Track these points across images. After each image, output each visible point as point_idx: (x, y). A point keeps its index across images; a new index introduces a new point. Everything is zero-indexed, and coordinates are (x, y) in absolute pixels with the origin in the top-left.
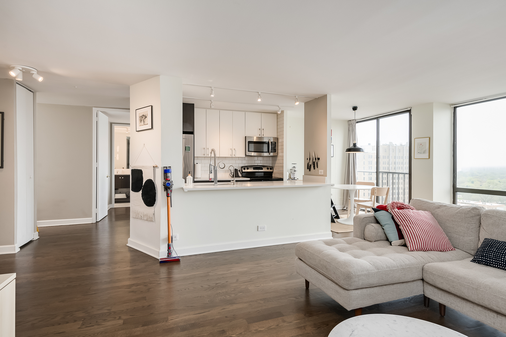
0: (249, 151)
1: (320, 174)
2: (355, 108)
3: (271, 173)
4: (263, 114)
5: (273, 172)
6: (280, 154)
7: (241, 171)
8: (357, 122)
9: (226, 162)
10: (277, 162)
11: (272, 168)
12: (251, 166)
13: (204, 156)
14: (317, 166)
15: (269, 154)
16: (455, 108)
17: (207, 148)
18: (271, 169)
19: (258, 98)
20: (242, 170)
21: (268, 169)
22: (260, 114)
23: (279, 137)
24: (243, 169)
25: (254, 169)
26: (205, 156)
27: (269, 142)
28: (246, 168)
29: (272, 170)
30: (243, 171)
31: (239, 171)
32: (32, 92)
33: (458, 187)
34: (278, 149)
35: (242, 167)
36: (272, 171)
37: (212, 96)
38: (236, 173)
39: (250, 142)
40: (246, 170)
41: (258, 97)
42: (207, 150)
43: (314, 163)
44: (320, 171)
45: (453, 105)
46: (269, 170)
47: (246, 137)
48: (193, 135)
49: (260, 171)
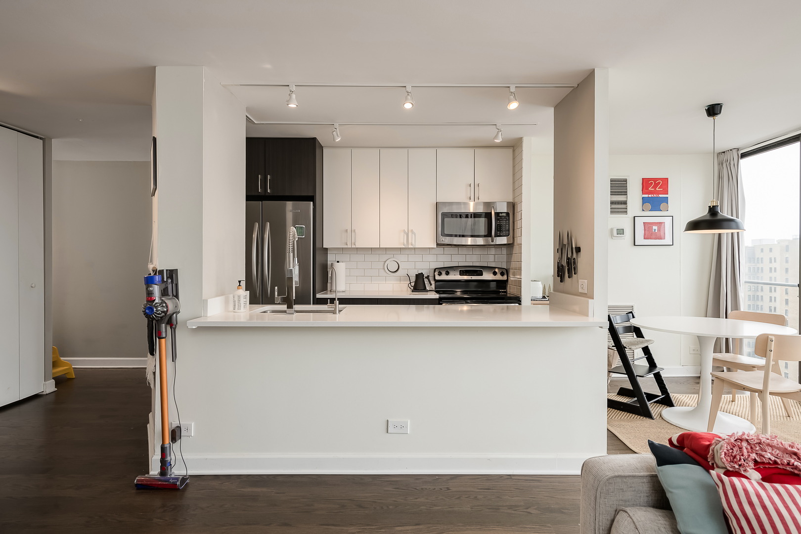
0: (444, 235)
1: (580, 290)
2: (713, 110)
4: (477, 150)
5: (507, 281)
7: (431, 278)
8: (744, 155)
9: (401, 258)
10: (514, 257)
11: (505, 272)
12: (453, 268)
13: (346, 246)
14: (575, 269)
15: (492, 242)
17: (353, 229)
18: (503, 274)
20: (434, 276)
21: (495, 273)
22: (472, 150)
23: (517, 201)
24: (436, 273)
25: (462, 273)
26: (349, 246)
27: (490, 213)
28: (443, 273)
29: (506, 276)
30: (438, 278)
31: (428, 277)
32: (41, 138)
34: (514, 230)
35: (435, 270)
36: (505, 278)
37: (292, 106)
38: (419, 283)
39: (445, 215)
40: (444, 277)
41: (406, 97)
42: (353, 234)
43: (569, 263)
44: (579, 281)
46: (499, 277)
47: (436, 203)
48: (312, 203)
49: (474, 278)
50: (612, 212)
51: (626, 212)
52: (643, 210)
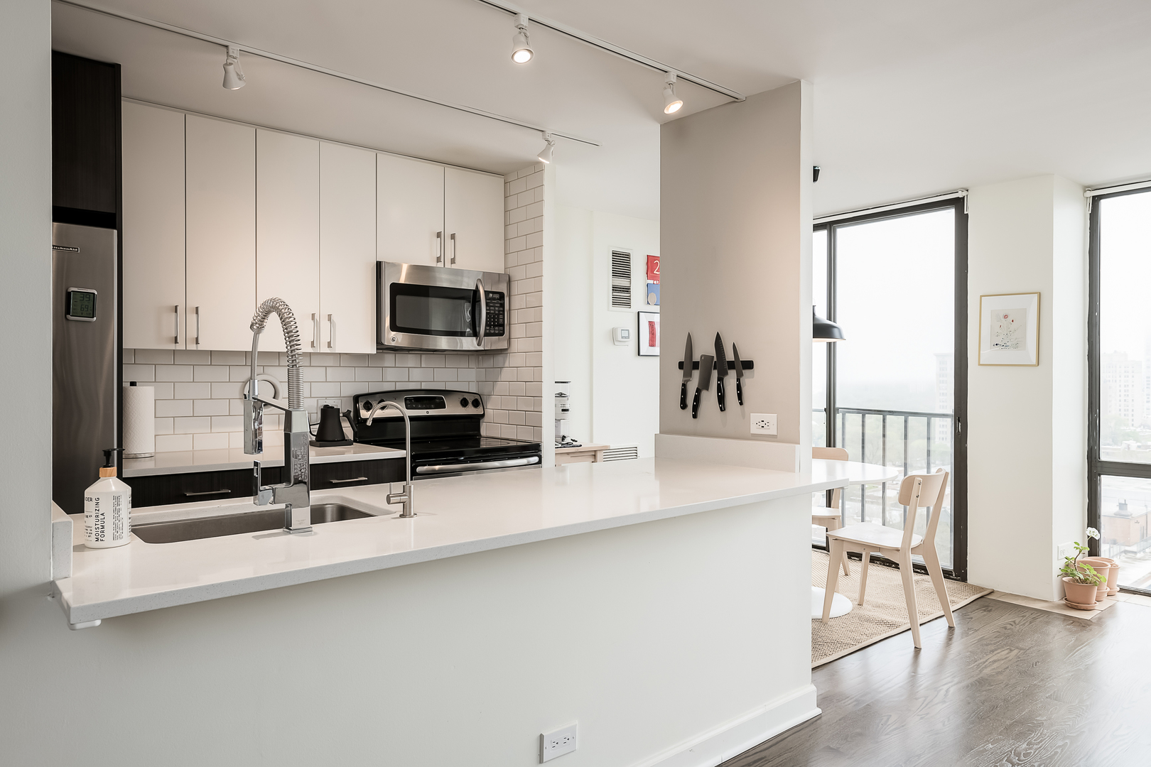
0: (394, 327)
1: (755, 429)
3: (476, 421)
4: (449, 170)
5: (483, 416)
6: (517, 345)
7: (352, 416)
10: (506, 374)
11: (478, 400)
12: (394, 394)
13: (172, 347)
14: (740, 396)
15: (479, 345)
16: (1096, 200)
17: (192, 304)
18: (476, 404)
19: (516, 42)
20: (357, 412)
21: (464, 403)
22: (439, 169)
23: (517, 274)
24: (361, 405)
25: (411, 403)
26: (181, 346)
27: (476, 292)
28: (374, 404)
29: (481, 408)
30: (365, 414)
31: (347, 415)
33: (1103, 458)
34: (510, 324)
35: (356, 399)
36: (479, 411)
38: (328, 426)
39: (398, 289)
40: (375, 413)
43: (720, 384)
44: (755, 418)
45: (1087, 188)
46: (470, 410)
47: (379, 265)
48: (115, 232)
49: (433, 412)
50: (614, 303)
51: (628, 305)
52: (648, 303)
